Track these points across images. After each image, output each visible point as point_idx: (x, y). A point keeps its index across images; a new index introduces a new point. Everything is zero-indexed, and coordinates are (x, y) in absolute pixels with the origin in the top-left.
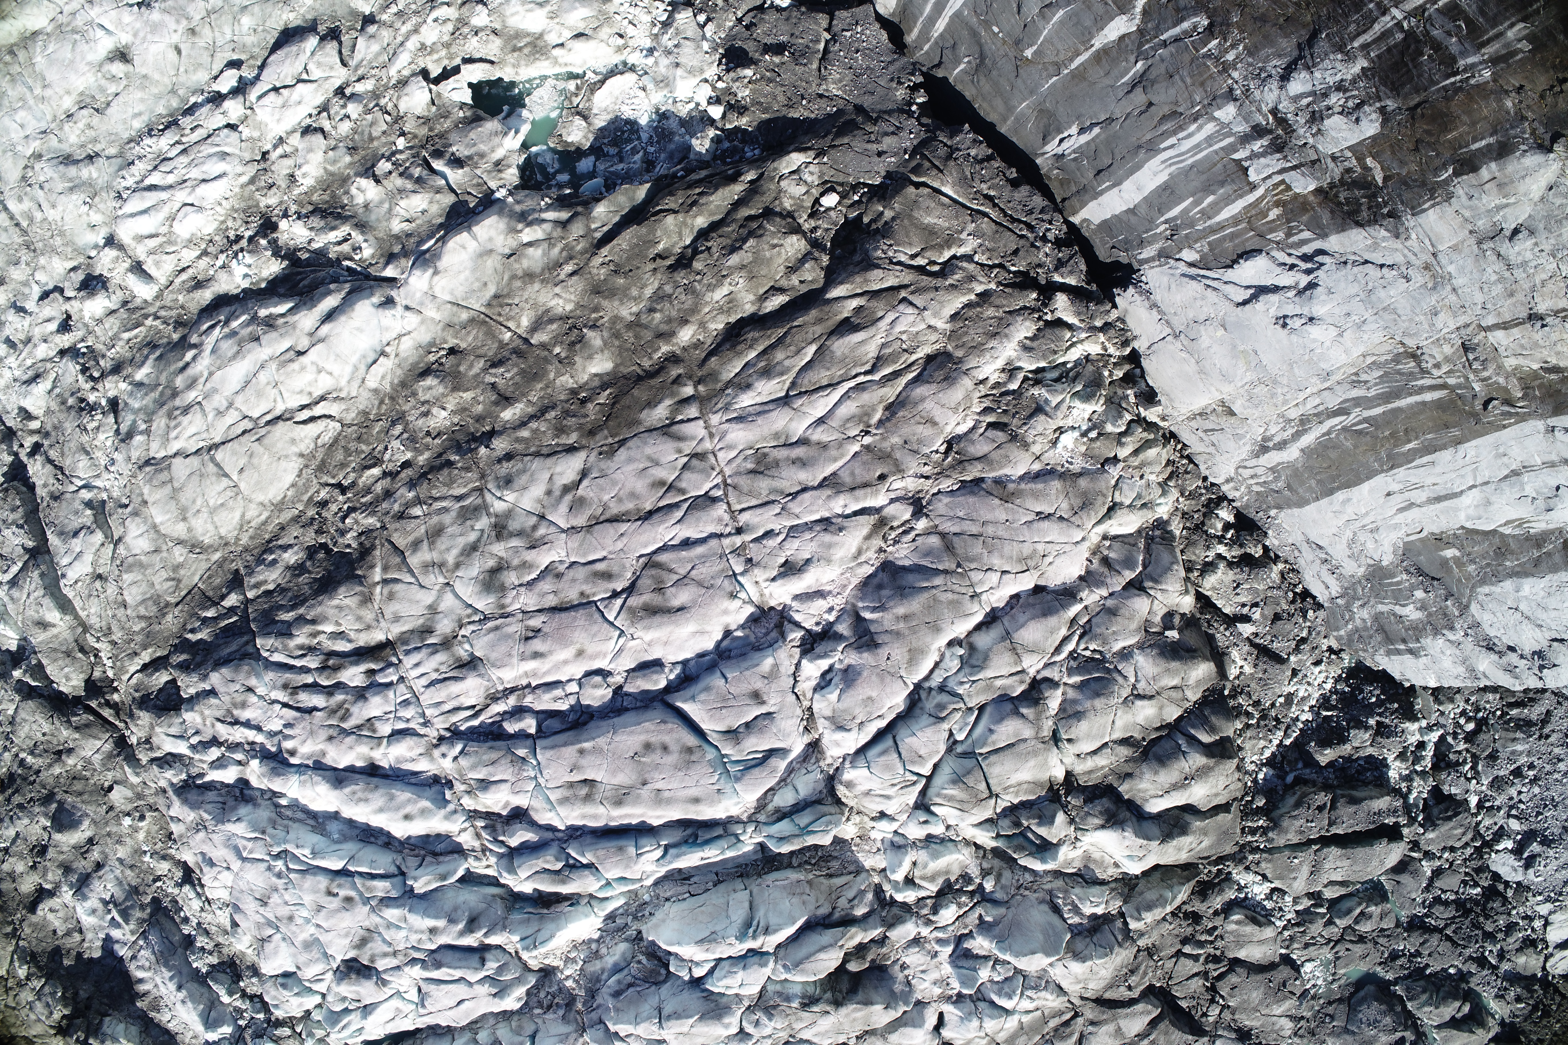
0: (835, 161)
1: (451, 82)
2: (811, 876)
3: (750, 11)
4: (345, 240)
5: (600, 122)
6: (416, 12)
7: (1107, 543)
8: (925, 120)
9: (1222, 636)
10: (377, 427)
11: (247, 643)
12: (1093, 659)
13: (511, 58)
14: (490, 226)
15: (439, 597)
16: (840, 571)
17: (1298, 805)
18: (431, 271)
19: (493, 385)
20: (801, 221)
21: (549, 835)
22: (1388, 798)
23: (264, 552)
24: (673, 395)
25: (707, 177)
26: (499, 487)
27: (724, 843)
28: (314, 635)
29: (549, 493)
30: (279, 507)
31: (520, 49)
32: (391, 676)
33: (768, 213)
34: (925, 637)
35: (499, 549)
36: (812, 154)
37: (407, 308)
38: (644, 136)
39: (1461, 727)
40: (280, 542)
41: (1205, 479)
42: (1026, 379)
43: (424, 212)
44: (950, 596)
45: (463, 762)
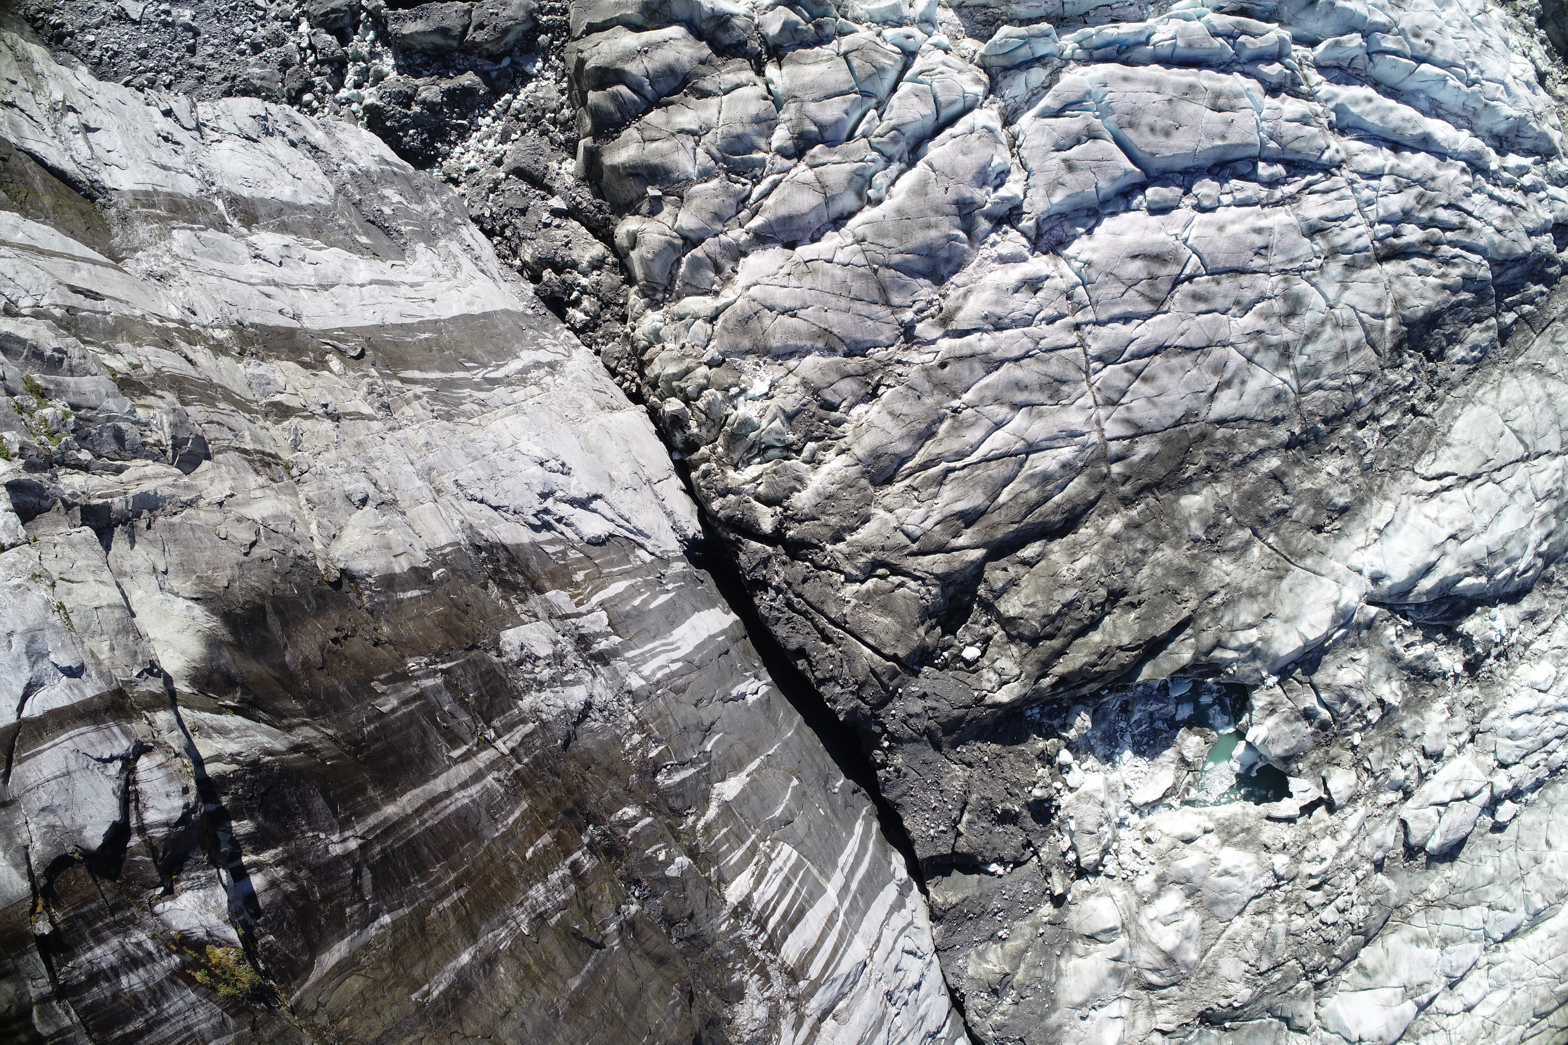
0: (966, 691)
1: (1309, 798)
2: (1003, 8)
3: (1025, 862)
4: (1407, 646)
5: (1170, 754)
6: (1340, 869)
7: (715, 287)
8: (877, 729)
9: (585, 197)
10: (1384, 464)
11: (1499, 276)
12: (738, 174)
13: (1250, 822)
14: (1287, 645)
15: (1339, 296)
16: (982, 281)
17: (506, 31)
18: (1341, 605)
19: (1286, 493)
20: (1001, 632)
21: (1248, 68)
22: (405, 32)
23: (1480, 360)
24: (1131, 465)
25: (1083, 685)
26: (1286, 393)
27: (1096, 41)
28: (1443, 275)
29: (1243, 382)
30: (1467, 400)
31: (1243, 830)
32: (1383, 229)
33: (1034, 641)
34: (911, 206)
35: (1287, 335)
36: (988, 701)
37: (1360, 572)
38: (1128, 738)
39: (317, 98)
40: (1467, 367)
41: (598, 353)
42: (799, 452)
43: (1341, 667)
44: (886, 243)
45: (1322, 143)
